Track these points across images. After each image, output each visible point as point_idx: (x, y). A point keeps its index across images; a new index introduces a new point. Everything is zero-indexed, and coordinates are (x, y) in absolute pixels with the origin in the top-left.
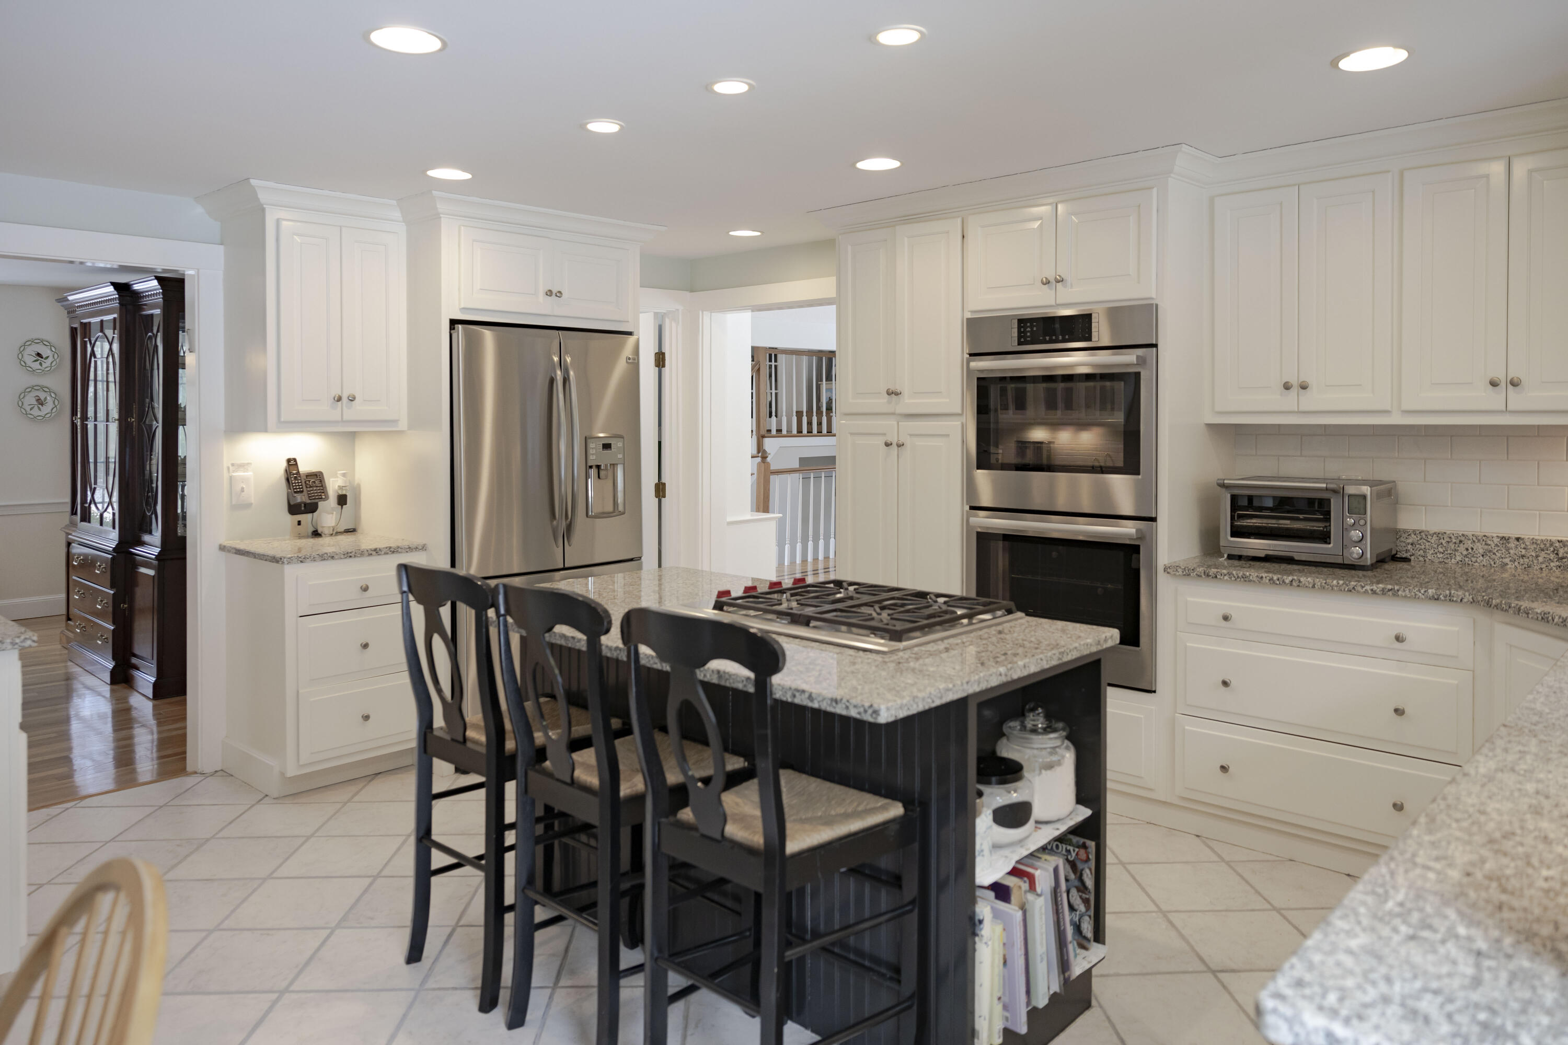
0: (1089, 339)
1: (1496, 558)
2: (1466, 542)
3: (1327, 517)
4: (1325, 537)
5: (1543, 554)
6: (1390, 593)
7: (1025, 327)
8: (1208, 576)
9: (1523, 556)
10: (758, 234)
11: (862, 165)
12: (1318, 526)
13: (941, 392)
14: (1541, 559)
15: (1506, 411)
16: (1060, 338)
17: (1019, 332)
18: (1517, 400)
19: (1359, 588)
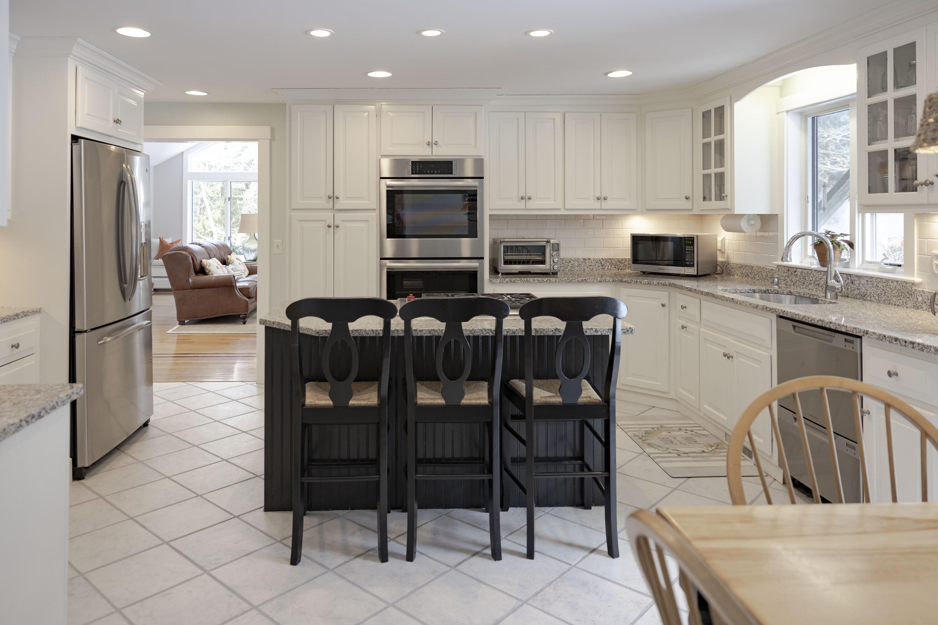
0: (451, 173)
1: (582, 267)
2: (571, 261)
3: (544, 254)
4: (543, 262)
5: (597, 264)
6: (584, 281)
7: (416, 166)
8: (511, 282)
9: (591, 266)
10: (205, 94)
11: (370, 74)
12: (540, 258)
13: (364, 197)
14: (596, 266)
15: (601, 209)
16: (436, 172)
17: (412, 168)
18: (605, 205)
19: (573, 281)
